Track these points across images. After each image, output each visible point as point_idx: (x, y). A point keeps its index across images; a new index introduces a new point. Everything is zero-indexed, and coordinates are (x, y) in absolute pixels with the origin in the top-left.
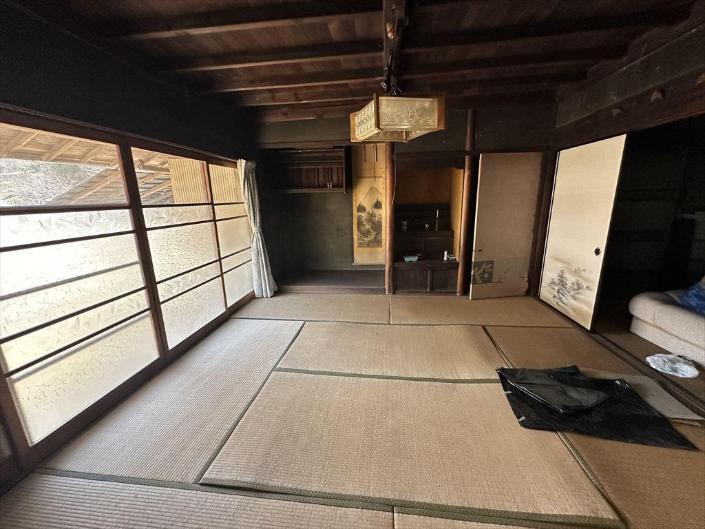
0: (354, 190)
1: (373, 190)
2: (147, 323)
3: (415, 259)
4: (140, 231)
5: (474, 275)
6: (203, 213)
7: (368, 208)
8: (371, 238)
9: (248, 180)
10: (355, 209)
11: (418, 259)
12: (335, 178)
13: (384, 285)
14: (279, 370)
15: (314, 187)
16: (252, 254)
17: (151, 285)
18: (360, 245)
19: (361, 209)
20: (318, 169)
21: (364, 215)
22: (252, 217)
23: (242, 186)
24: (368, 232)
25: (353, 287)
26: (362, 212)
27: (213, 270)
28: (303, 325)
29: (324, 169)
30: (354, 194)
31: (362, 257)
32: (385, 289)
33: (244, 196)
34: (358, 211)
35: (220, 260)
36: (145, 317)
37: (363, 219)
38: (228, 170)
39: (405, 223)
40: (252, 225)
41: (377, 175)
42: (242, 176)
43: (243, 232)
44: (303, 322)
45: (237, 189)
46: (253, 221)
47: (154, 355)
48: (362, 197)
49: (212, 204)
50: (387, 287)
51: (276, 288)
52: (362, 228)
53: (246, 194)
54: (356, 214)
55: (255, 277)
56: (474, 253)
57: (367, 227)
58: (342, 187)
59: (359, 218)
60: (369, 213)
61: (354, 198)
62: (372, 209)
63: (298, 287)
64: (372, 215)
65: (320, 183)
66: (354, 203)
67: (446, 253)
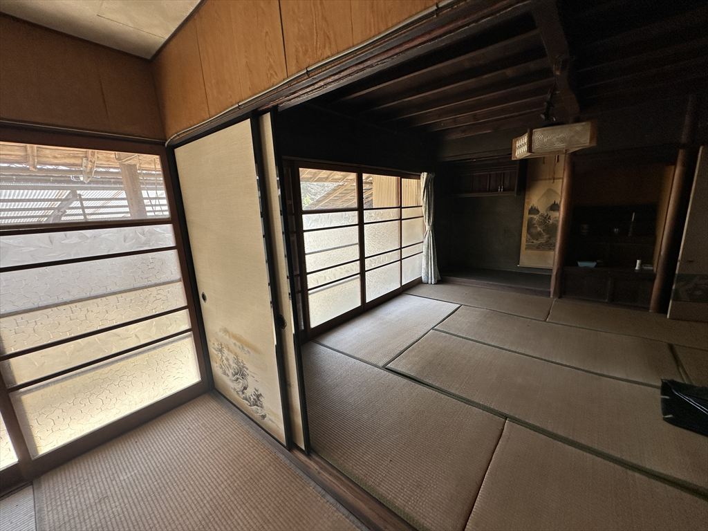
0: (527, 193)
1: (550, 192)
2: (357, 282)
3: (592, 265)
4: (361, 224)
5: (676, 289)
6: (394, 214)
7: (542, 210)
8: (542, 241)
9: (428, 189)
10: (526, 212)
11: (596, 266)
12: (507, 183)
13: (550, 288)
14: (436, 330)
15: (485, 191)
16: (424, 247)
17: (362, 259)
18: (528, 247)
19: (534, 211)
20: (490, 175)
21: (536, 217)
22: (427, 218)
23: (422, 193)
24: (540, 234)
25: (513, 286)
26: (534, 214)
27: (396, 256)
28: (459, 307)
29: (497, 174)
30: (527, 197)
31: (529, 259)
32: (550, 292)
33: (422, 201)
34: (529, 214)
35: (401, 248)
36: (356, 278)
37: (535, 222)
38: (413, 182)
39: (585, 226)
40: (427, 224)
41: (556, 177)
42: (423, 185)
43: (419, 229)
44: (459, 305)
45: (417, 196)
46: (427, 221)
47: (358, 304)
48: (536, 199)
49: (401, 207)
50: (552, 290)
51: (440, 278)
52: (533, 231)
53: (425, 199)
54: (527, 216)
55: (424, 266)
56: (678, 264)
57: (539, 229)
58: (513, 190)
59: (530, 221)
60: (542, 216)
61: (526, 200)
62: (547, 211)
63: (459, 279)
64: (546, 218)
65: (491, 188)
66: (526, 205)
67: (638, 261)
